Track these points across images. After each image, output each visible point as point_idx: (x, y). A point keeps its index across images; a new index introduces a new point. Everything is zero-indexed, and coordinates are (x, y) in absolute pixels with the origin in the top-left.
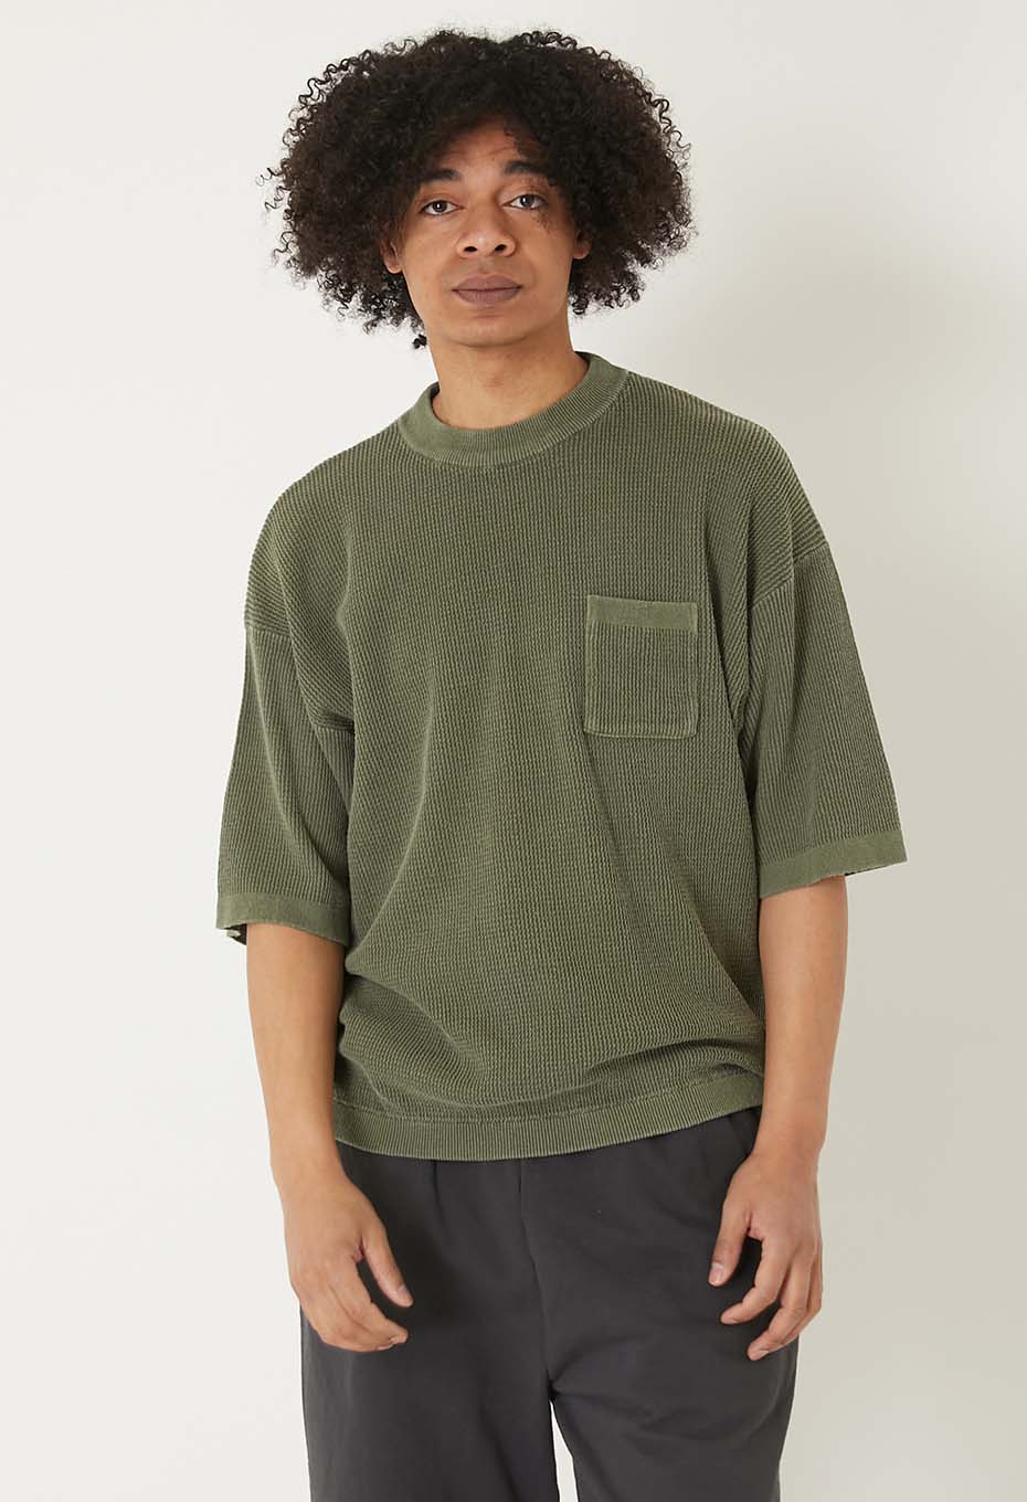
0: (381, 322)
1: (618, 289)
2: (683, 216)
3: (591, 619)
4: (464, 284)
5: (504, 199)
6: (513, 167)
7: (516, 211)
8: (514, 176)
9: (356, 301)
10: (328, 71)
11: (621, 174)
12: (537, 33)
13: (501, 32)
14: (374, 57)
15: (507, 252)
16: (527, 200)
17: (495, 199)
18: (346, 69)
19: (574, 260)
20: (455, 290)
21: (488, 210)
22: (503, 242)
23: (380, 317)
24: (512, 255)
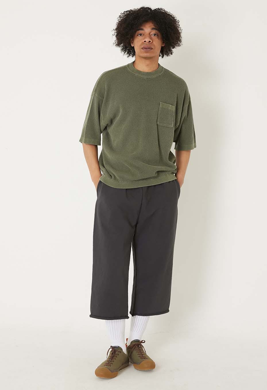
0: (130, 56)
1: (169, 53)
2: (180, 41)
3: (161, 106)
4: (144, 47)
5: (151, 34)
6: (153, 29)
7: (153, 36)
8: (153, 30)
9: (126, 53)
10: (124, 12)
11: (171, 31)
12: (159, 8)
13: (153, 8)
14: (131, 10)
15: (151, 42)
16: (155, 35)
17: (149, 34)
18: (127, 12)
19: (162, 46)
20: (142, 48)
21: (149, 35)
22: (151, 40)
23: (130, 55)
24: (152, 43)
